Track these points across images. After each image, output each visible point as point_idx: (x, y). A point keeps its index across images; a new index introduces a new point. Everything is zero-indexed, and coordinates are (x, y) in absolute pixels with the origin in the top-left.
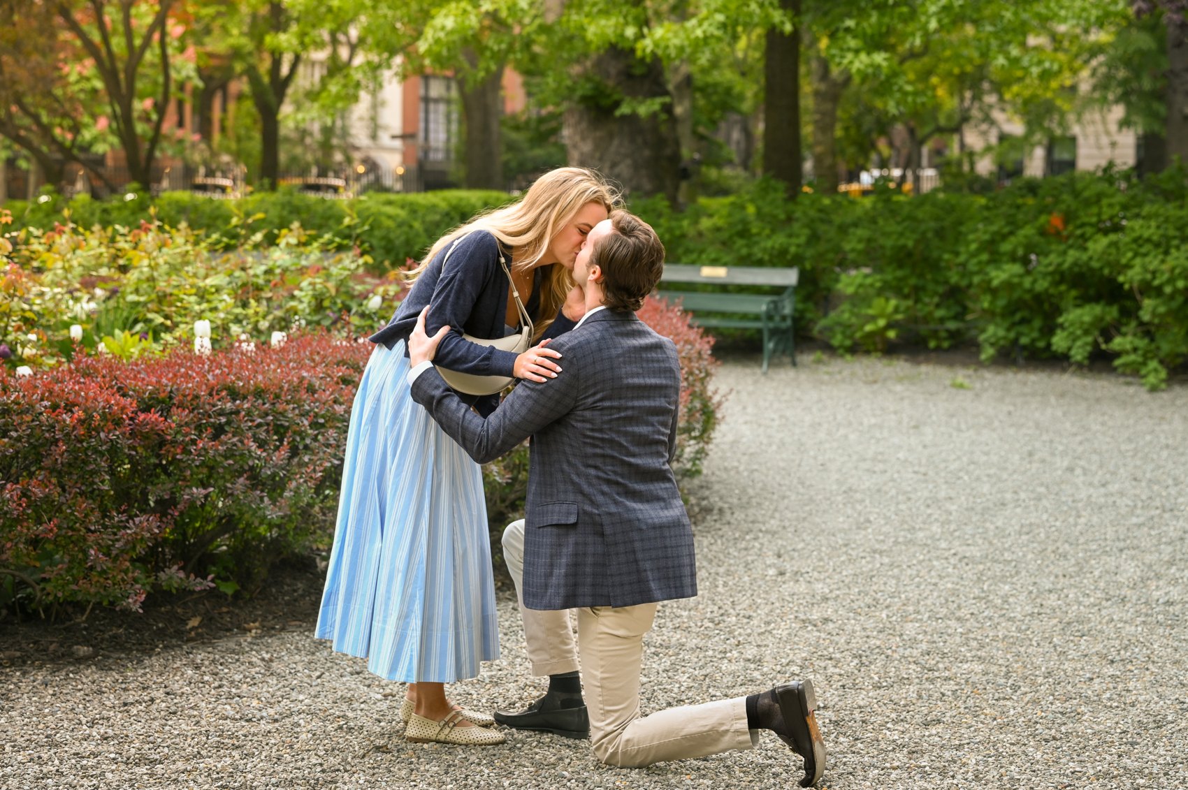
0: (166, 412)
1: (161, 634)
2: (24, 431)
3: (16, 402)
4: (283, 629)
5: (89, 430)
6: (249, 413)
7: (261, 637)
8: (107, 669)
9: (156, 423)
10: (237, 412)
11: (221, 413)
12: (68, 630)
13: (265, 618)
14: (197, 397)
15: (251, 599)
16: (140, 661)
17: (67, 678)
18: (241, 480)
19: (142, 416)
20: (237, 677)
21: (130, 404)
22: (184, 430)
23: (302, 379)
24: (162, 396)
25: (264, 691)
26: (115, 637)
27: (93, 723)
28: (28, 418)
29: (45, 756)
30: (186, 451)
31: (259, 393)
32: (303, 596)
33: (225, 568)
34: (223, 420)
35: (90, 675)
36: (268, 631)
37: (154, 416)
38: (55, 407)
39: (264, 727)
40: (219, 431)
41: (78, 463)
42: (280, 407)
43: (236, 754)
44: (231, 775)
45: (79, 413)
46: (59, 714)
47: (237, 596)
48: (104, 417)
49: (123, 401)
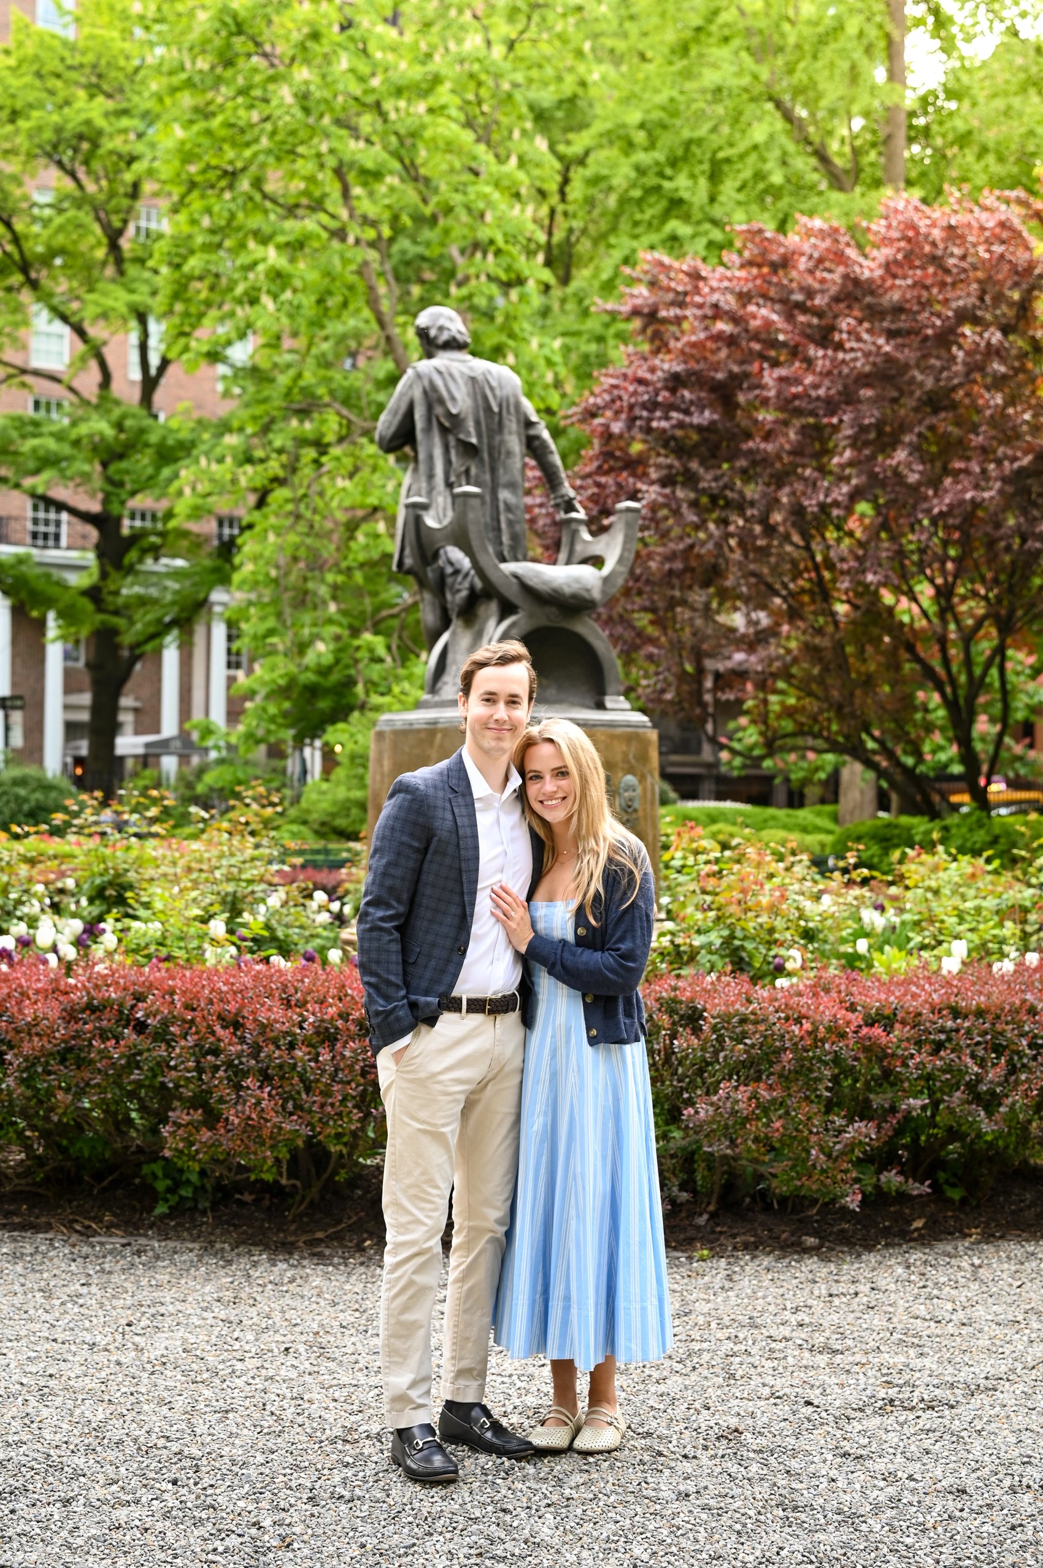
0: (888, 1028)
1: (886, 1233)
2: (756, 1039)
3: (753, 1013)
4: (1002, 1237)
5: (816, 1040)
6: (969, 1031)
7: (979, 1242)
8: (826, 1260)
9: (878, 1038)
10: (957, 1031)
11: (942, 1030)
12: (800, 1221)
13: (987, 1225)
14: (920, 1014)
15: (978, 1206)
16: (859, 1256)
17: (789, 1265)
18: (958, 1094)
19: (865, 1031)
20: (943, 1279)
21: (856, 1019)
22: (904, 1045)
23: (1024, 1001)
24: (887, 1012)
25: (962, 1296)
26: (842, 1231)
27: (796, 1310)
28: (762, 1028)
29: (741, 1336)
30: (905, 1065)
31: (980, 1013)
32: (1029, 1207)
33: (955, 1175)
34: (943, 1037)
35: (811, 1263)
36: (988, 1237)
37: (877, 1031)
38: (787, 1019)
39: (950, 1329)
40: (938, 1046)
41: (803, 1071)
42: (999, 1027)
43: (912, 1352)
44: (900, 1372)
45: (807, 1026)
46: (770, 1299)
47: (964, 1201)
48: (829, 1030)
49: (850, 1016)
